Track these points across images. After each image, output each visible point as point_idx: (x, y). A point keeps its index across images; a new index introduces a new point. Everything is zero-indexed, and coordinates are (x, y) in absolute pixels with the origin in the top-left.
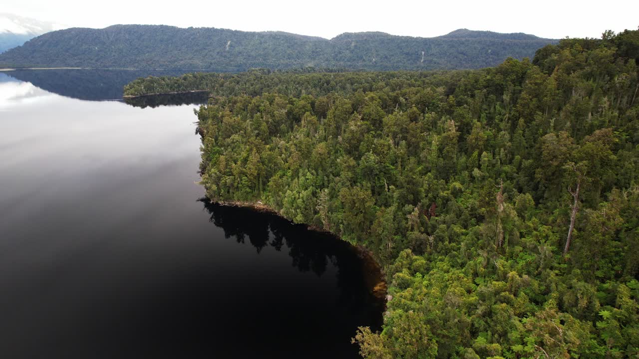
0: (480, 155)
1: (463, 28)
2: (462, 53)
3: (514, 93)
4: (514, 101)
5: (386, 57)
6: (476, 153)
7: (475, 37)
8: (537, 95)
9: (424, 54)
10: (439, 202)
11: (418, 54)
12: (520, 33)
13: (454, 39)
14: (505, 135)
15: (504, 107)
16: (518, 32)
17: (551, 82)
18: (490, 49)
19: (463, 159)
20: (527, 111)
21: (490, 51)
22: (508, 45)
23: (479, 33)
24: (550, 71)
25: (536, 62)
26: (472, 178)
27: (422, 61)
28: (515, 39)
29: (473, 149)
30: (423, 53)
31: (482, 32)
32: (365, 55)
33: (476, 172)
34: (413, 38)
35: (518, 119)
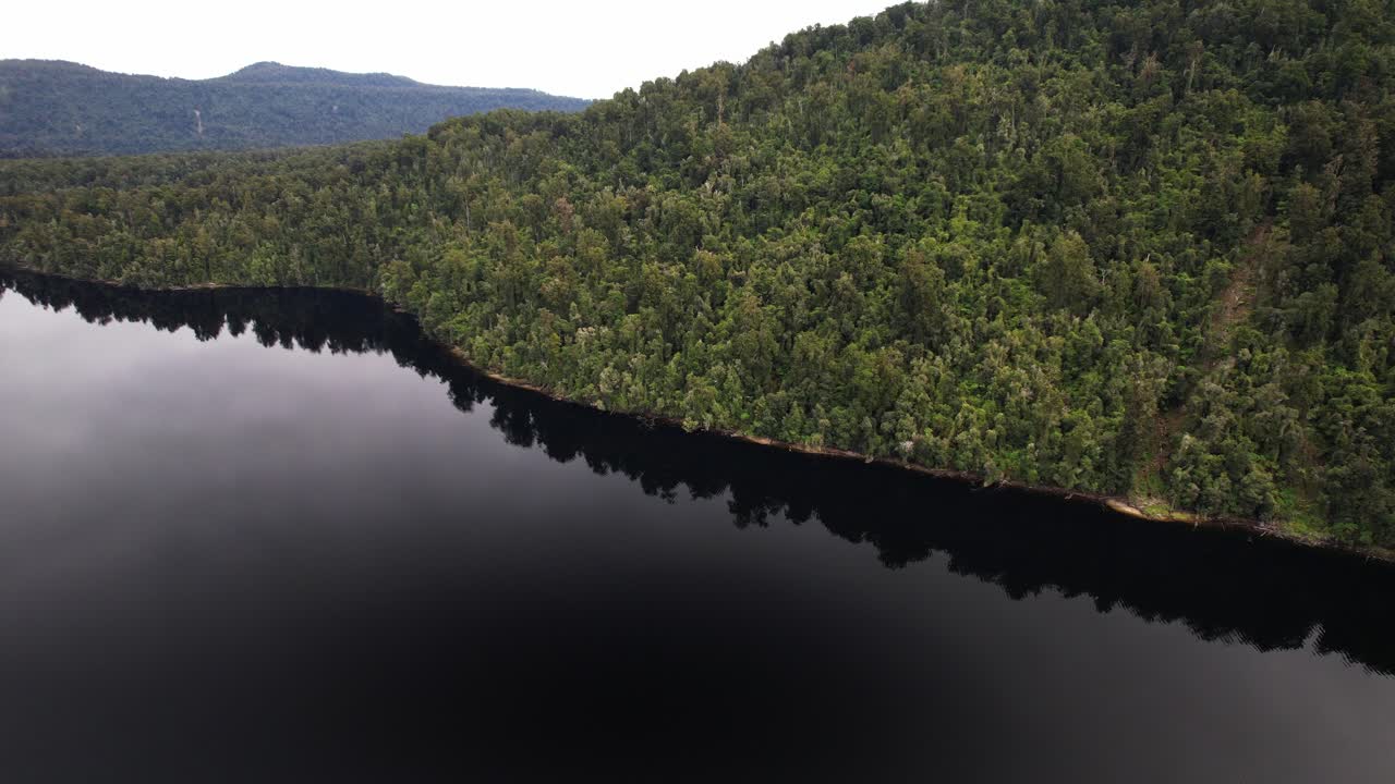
0: (410, 206)
1: (269, 59)
2: (282, 113)
3: (421, 163)
4: (423, 168)
5: (110, 123)
6: (407, 205)
7: (300, 81)
8: (438, 162)
9: (201, 115)
10: (390, 241)
11: (185, 116)
12: (383, 74)
13: (259, 85)
14: (422, 191)
15: (416, 174)
16: (379, 71)
17: (446, 152)
18: (334, 104)
19: (398, 212)
20: (434, 174)
21: (335, 108)
22: (367, 96)
23: (306, 73)
24: (443, 144)
25: (431, 136)
26: (409, 223)
27: (200, 129)
28: (374, 83)
29: (404, 203)
30: (198, 113)
31: (310, 70)
32: (49, 117)
33: (411, 217)
34: (163, 80)
35: (429, 180)
